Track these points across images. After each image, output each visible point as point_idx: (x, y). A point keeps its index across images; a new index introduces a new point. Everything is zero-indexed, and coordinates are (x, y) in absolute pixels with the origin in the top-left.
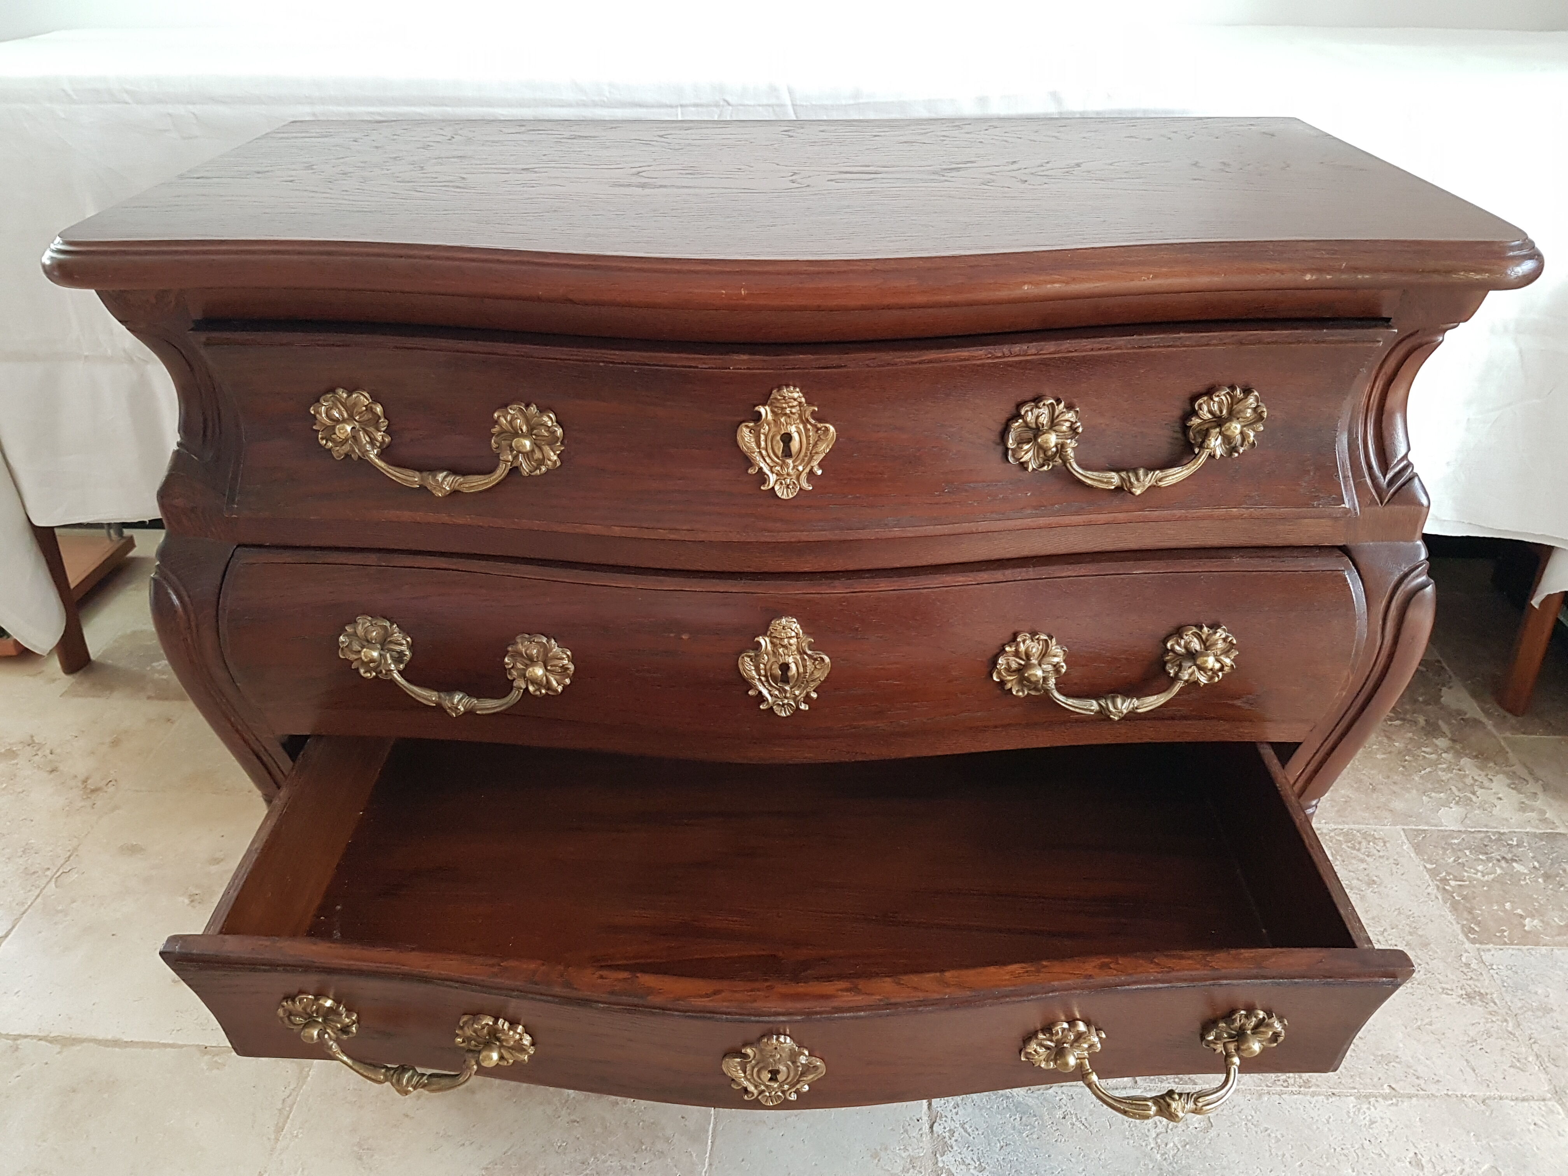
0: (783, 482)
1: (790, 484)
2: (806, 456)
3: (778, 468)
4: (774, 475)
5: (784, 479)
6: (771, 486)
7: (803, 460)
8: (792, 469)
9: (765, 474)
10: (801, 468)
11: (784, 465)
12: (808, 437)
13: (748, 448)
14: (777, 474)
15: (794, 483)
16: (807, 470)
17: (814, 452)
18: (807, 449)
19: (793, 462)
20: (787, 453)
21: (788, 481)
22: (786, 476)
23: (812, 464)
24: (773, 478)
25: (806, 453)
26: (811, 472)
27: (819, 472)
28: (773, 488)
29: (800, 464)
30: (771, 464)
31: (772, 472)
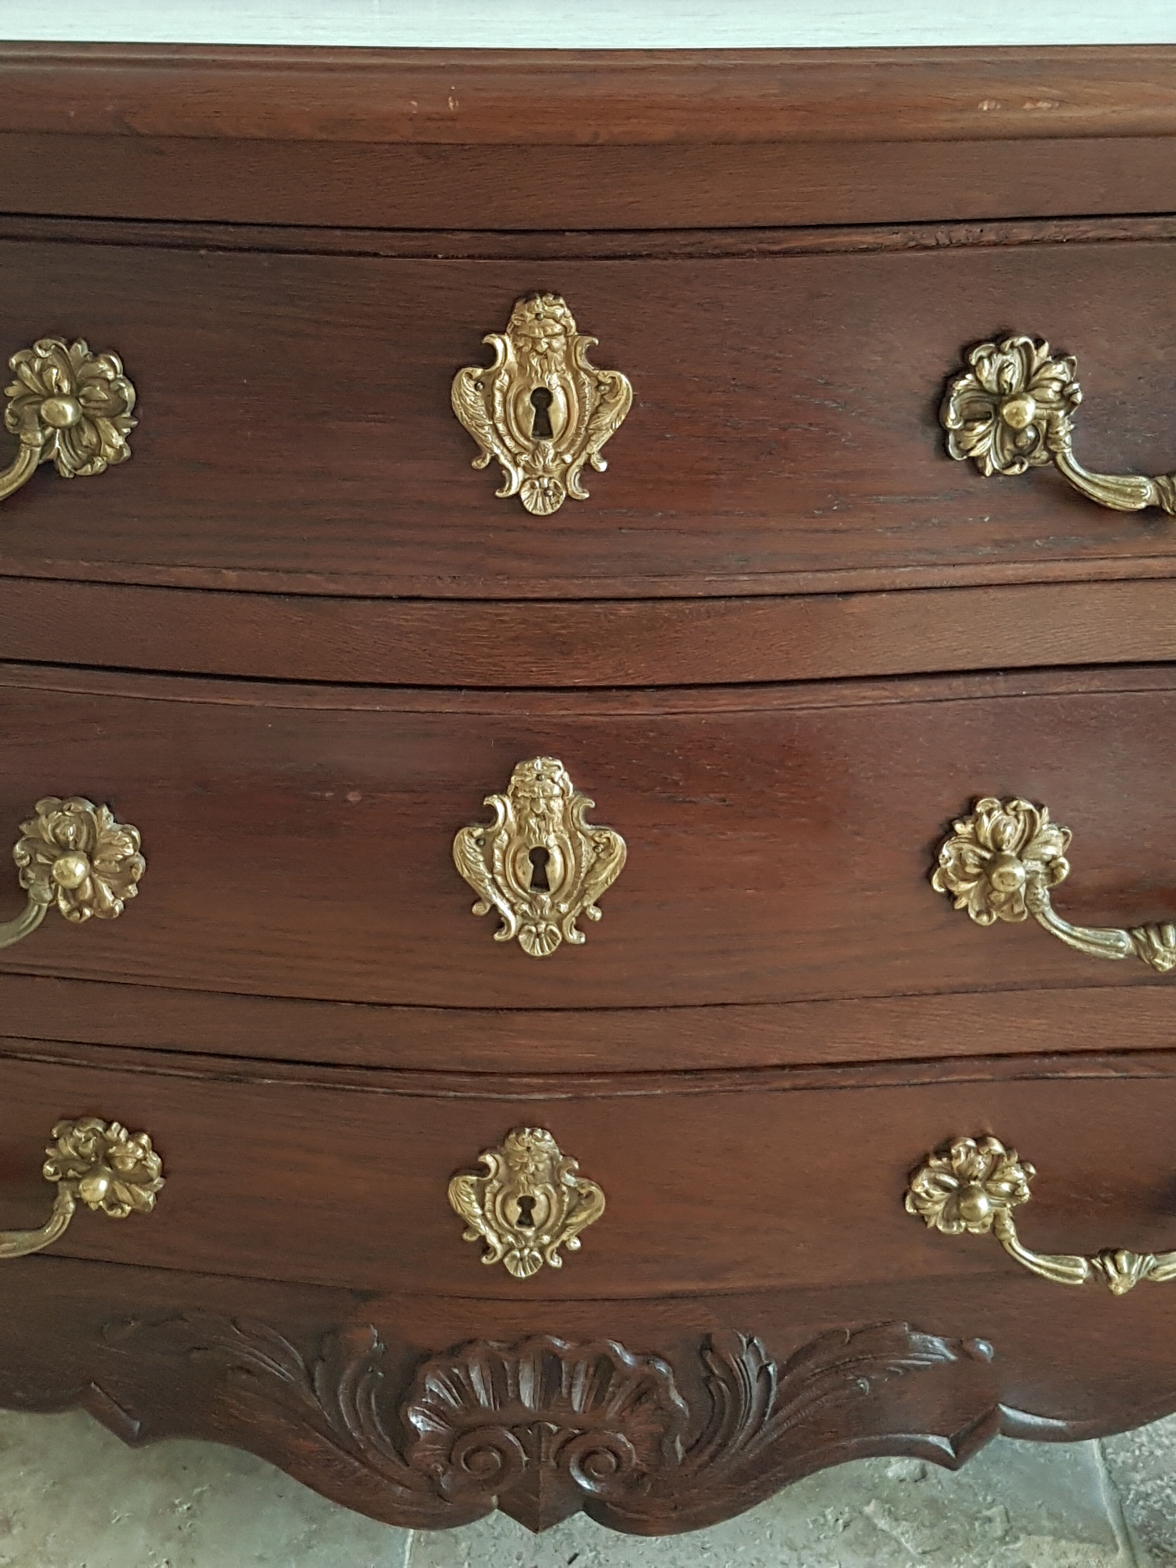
0: (537, 484)
1: (548, 488)
2: (577, 434)
3: (525, 458)
4: (520, 471)
5: (538, 479)
6: (513, 491)
7: (572, 443)
8: (553, 461)
9: (503, 467)
10: (568, 458)
11: (536, 451)
12: (581, 399)
13: (472, 418)
14: (524, 468)
15: (555, 484)
16: (581, 461)
17: (591, 427)
18: (580, 420)
19: (556, 445)
20: (543, 428)
21: (546, 481)
22: (540, 473)
23: (588, 450)
24: (517, 476)
25: (578, 428)
26: (588, 467)
27: (603, 466)
28: (517, 495)
29: (567, 450)
30: (515, 450)
31: (517, 465)
